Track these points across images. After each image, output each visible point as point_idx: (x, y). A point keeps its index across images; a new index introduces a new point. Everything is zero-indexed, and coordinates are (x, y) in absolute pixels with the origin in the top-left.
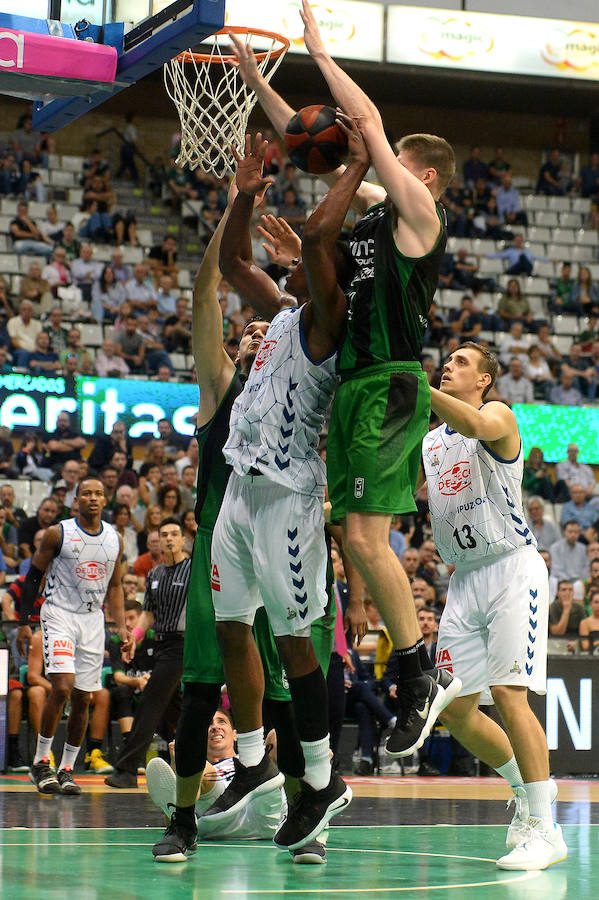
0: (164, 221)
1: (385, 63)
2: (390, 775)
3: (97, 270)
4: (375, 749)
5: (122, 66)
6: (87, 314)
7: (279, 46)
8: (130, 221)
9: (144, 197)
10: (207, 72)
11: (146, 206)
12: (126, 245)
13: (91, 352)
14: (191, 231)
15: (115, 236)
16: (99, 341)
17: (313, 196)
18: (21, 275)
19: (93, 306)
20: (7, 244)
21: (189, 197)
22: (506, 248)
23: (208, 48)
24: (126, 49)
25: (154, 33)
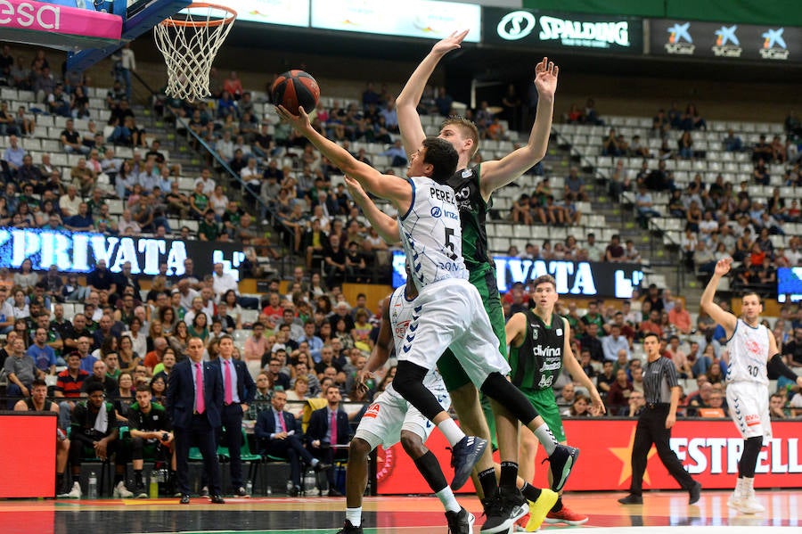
0: (164, 131)
1: (310, 28)
2: (312, 496)
3: (118, 163)
4: (301, 479)
5: (125, 28)
6: (113, 193)
7: (230, 15)
8: (141, 133)
9: (152, 116)
10: (183, 33)
11: (152, 122)
12: (139, 148)
13: (115, 218)
14: (183, 138)
15: (132, 141)
16: (120, 210)
17: (264, 115)
18: (68, 167)
19: (116, 187)
20: (60, 147)
21: (179, 115)
22: (390, 148)
23: (184, 17)
24: (129, 17)
25: (146, 6)
